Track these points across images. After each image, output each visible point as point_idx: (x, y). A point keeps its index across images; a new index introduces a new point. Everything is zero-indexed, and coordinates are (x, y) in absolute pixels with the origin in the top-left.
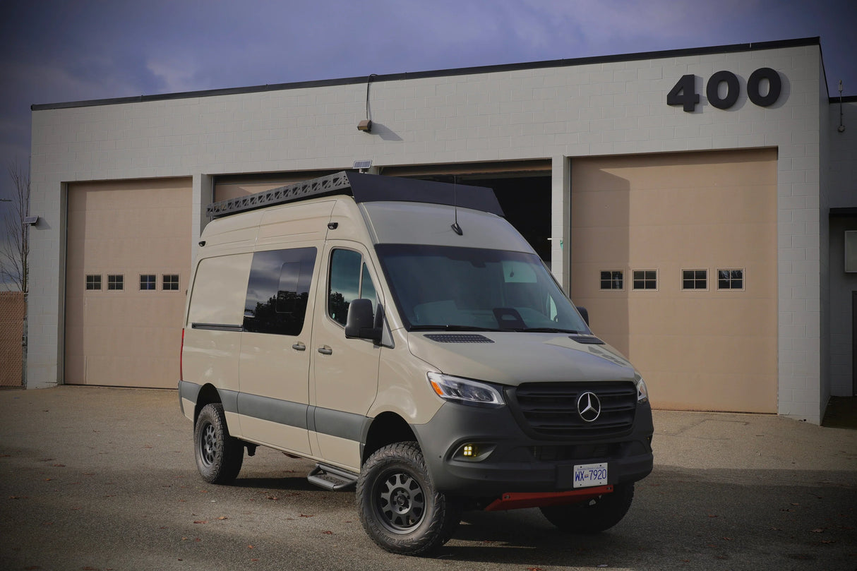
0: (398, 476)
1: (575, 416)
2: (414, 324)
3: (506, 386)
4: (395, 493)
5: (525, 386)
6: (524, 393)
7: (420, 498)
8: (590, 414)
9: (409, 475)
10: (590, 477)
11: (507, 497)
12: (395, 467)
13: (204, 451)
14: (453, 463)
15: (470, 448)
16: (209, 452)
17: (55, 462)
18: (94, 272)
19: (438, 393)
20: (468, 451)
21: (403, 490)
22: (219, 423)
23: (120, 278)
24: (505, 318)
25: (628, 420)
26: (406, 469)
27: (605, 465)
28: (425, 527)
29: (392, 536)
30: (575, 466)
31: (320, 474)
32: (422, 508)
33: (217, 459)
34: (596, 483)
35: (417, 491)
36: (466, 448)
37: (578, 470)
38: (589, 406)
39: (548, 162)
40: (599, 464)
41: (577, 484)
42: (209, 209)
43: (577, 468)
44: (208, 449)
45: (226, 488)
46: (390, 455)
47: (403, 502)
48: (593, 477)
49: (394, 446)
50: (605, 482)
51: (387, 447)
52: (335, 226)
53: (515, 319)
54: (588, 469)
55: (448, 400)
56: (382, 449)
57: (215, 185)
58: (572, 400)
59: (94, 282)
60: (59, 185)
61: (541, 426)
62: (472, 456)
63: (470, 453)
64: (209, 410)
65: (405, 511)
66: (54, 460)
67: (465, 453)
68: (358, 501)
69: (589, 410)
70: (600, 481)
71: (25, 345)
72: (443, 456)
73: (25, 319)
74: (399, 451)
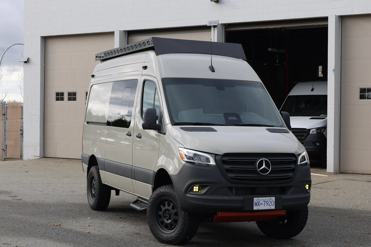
0: (166, 203)
1: (255, 172)
2: (177, 121)
3: (216, 155)
4: (165, 211)
5: (226, 155)
6: (225, 159)
7: (176, 214)
8: (264, 170)
9: (171, 202)
10: (263, 204)
11: (220, 214)
12: (165, 198)
13: (91, 192)
14: (188, 195)
15: (197, 188)
16: (94, 192)
17: (18, 198)
18: (60, 91)
19: (182, 158)
20: (196, 189)
21: (169, 210)
22: (97, 177)
23: (75, 94)
24: (230, 118)
25: (291, 174)
26: (169, 199)
27: (273, 199)
28: (178, 229)
29: (163, 235)
30: (254, 198)
31: (138, 203)
32: (177, 219)
33: (97, 196)
34: (268, 208)
35: (175, 211)
36: (195, 187)
37: (256, 200)
38: (264, 166)
39: (326, 19)
40: (269, 198)
41: (255, 208)
42: (97, 56)
43: (255, 199)
44: (93, 191)
45: (100, 213)
46: (162, 191)
47: (168, 216)
48: (266, 204)
49: (164, 186)
50: (273, 207)
51: (161, 187)
52: (145, 68)
53: (236, 119)
54: (263, 200)
55: (187, 162)
56: (159, 188)
57: (128, 36)
58: (254, 163)
59: (60, 96)
60: (40, 38)
61: (236, 176)
62: (198, 191)
63: (197, 190)
64: (93, 169)
65: (169, 221)
66: (17, 197)
67: (194, 190)
68: (147, 216)
69: (264, 169)
70: (270, 207)
71: (22, 134)
72: (183, 191)
73: (22, 118)
74: (166, 189)
